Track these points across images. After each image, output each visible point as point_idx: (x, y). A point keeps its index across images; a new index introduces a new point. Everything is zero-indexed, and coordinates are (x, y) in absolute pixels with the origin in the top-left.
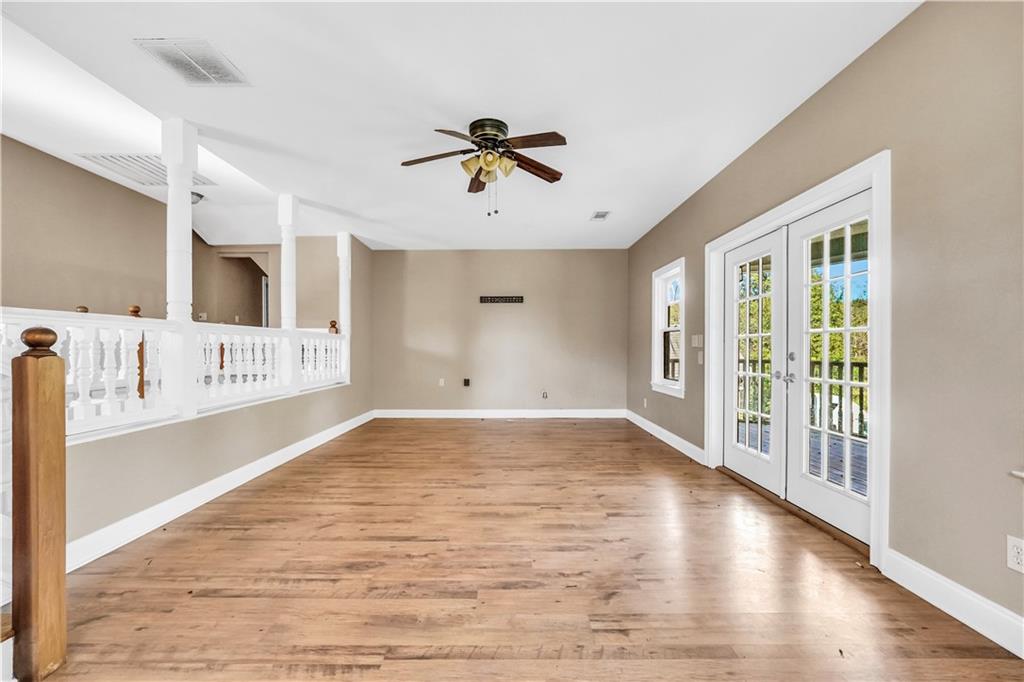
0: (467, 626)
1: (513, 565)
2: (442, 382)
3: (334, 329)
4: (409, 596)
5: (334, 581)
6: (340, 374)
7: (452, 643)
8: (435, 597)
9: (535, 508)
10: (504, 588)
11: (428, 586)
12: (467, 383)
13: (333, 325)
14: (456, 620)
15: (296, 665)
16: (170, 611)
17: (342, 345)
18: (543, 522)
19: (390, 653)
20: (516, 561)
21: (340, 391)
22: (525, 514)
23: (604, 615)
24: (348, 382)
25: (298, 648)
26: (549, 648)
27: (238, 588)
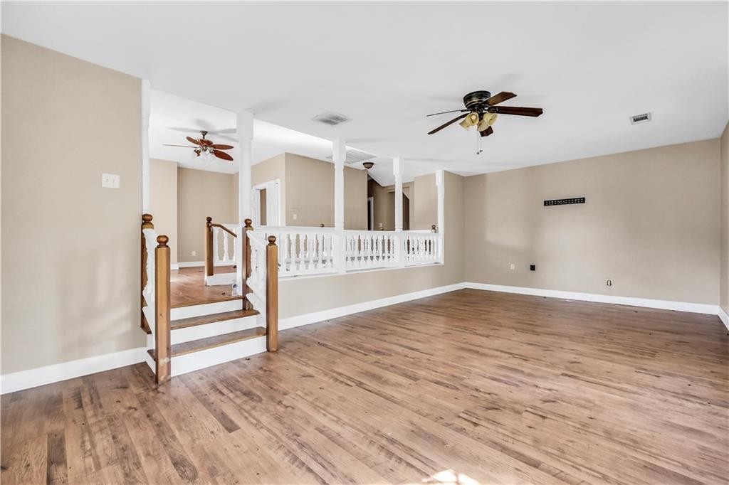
0: (399, 389)
1: (453, 376)
2: (513, 267)
3: (434, 231)
4: (388, 370)
5: (366, 355)
6: (437, 258)
7: (385, 391)
8: (399, 375)
9: (507, 355)
10: (435, 383)
11: (401, 369)
12: (533, 268)
13: (434, 228)
14: (397, 385)
15: (375, 442)
16: (309, 346)
17: (439, 240)
18: (502, 363)
19: (360, 384)
20: (456, 374)
21: (436, 267)
22: (497, 357)
23: (474, 414)
24: (442, 263)
25: (380, 433)
26: (425, 411)
27: (333, 346)
